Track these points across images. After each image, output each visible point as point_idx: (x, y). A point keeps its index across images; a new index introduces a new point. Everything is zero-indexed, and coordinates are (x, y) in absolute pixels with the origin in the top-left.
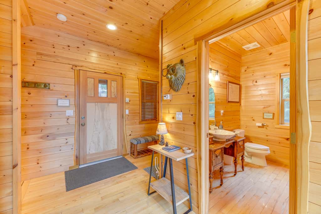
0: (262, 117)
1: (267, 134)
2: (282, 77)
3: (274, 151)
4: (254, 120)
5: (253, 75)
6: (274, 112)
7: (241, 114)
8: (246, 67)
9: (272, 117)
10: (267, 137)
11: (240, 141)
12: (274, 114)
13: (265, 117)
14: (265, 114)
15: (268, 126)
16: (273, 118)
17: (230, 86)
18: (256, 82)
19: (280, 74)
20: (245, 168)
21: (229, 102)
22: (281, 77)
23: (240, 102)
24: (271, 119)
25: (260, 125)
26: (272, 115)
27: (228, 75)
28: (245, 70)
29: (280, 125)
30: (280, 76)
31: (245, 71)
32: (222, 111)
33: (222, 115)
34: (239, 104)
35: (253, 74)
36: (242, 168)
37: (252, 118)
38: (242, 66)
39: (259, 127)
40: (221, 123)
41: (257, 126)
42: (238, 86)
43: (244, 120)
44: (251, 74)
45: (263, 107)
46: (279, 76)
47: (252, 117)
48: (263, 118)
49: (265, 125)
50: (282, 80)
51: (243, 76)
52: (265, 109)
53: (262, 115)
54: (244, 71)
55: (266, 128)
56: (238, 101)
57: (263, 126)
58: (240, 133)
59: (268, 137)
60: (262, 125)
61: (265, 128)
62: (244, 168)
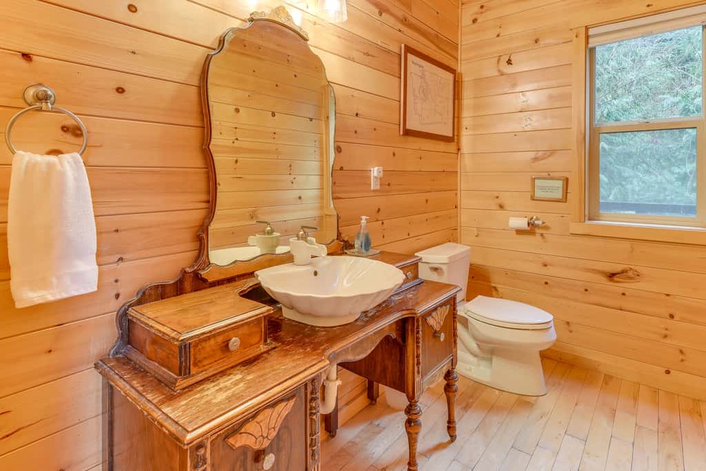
0: (529, 195)
1: (547, 259)
2: (592, 44)
3: (568, 323)
4: (501, 207)
5: (498, 36)
6: (566, 175)
7: (463, 184)
8: (476, 8)
9: (559, 195)
10: (544, 271)
11: (435, 309)
12: (567, 181)
13: (538, 194)
14: (537, 182)
15: (547, 228)
16: (565, 199)
17: (412, 68)
18: (509, 62)
19: (587, 28)
20: (465, 424)
21: (408, 133)
22: (591, 40)
23: (458, 139)
24: (558, 201)
25: (522, 223)
26: (560, 184)
27: (404, 21)
28: (474, 17)
29: (588, 222)
30: (587, 37)
31: (475, 21)
32: (376, 169)
33: (378, 187)
34: (452, 147)
35: (498, 30)
36: (449, 428)
37: (497, 197)
38: (462, 4)
39: (520, 232)
40: (363, 221)
41: (511, 229)
42: (450, 76)
43: (470, 207)
44: (491, 35)
45: (532, 155)
46: (584, 36)
47: (496, 194)
48: (533, 199)
49: (538, 226)
50: (592, 51)
51: (466, 39)
52: (536, 164)
53: (528, 187)
54: (471, 22)
55: (542, 235)
56: (448, 132)
57: (531, 229)
58: (452, 261)
59: (550, 271)
60: (529, 224)
61: (538, 237)
62: (454, 428)
